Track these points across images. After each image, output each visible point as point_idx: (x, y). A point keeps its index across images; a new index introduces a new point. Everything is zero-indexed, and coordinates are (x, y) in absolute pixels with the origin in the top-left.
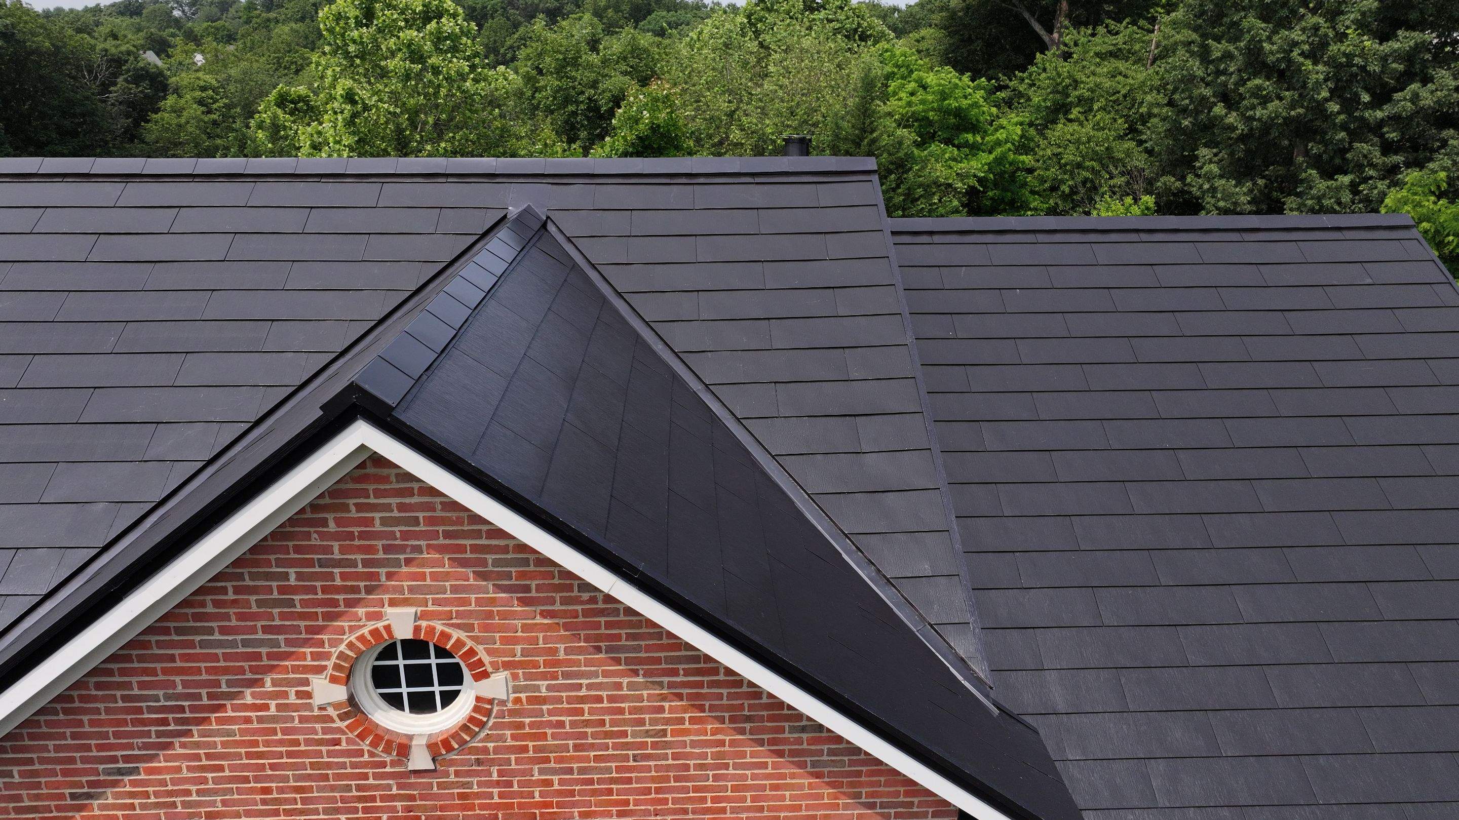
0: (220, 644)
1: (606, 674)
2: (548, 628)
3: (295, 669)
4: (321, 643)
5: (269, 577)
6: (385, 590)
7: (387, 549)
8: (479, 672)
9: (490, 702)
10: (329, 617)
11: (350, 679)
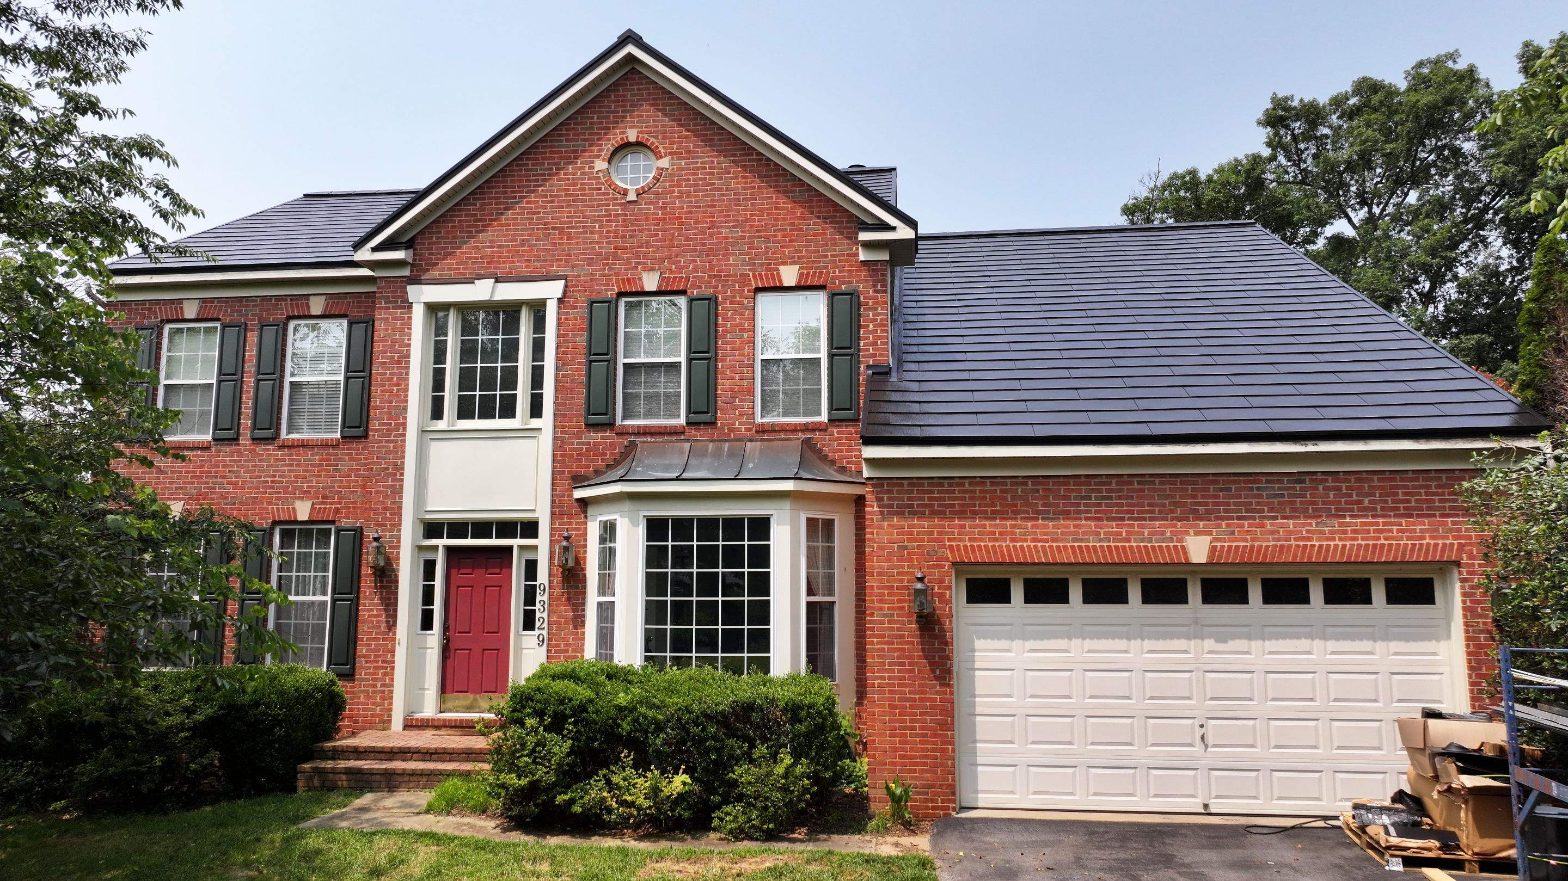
0: (564, 147)
1: (708, 157)
2: (687, 137)
3: (590, 157)
4: (601, 145)
5: (587, 118)
6: (628, 122)
7: (631, 106)
8: (659, 156)
9: (662, 169)
10: (606, 134)
11: (610, 161)
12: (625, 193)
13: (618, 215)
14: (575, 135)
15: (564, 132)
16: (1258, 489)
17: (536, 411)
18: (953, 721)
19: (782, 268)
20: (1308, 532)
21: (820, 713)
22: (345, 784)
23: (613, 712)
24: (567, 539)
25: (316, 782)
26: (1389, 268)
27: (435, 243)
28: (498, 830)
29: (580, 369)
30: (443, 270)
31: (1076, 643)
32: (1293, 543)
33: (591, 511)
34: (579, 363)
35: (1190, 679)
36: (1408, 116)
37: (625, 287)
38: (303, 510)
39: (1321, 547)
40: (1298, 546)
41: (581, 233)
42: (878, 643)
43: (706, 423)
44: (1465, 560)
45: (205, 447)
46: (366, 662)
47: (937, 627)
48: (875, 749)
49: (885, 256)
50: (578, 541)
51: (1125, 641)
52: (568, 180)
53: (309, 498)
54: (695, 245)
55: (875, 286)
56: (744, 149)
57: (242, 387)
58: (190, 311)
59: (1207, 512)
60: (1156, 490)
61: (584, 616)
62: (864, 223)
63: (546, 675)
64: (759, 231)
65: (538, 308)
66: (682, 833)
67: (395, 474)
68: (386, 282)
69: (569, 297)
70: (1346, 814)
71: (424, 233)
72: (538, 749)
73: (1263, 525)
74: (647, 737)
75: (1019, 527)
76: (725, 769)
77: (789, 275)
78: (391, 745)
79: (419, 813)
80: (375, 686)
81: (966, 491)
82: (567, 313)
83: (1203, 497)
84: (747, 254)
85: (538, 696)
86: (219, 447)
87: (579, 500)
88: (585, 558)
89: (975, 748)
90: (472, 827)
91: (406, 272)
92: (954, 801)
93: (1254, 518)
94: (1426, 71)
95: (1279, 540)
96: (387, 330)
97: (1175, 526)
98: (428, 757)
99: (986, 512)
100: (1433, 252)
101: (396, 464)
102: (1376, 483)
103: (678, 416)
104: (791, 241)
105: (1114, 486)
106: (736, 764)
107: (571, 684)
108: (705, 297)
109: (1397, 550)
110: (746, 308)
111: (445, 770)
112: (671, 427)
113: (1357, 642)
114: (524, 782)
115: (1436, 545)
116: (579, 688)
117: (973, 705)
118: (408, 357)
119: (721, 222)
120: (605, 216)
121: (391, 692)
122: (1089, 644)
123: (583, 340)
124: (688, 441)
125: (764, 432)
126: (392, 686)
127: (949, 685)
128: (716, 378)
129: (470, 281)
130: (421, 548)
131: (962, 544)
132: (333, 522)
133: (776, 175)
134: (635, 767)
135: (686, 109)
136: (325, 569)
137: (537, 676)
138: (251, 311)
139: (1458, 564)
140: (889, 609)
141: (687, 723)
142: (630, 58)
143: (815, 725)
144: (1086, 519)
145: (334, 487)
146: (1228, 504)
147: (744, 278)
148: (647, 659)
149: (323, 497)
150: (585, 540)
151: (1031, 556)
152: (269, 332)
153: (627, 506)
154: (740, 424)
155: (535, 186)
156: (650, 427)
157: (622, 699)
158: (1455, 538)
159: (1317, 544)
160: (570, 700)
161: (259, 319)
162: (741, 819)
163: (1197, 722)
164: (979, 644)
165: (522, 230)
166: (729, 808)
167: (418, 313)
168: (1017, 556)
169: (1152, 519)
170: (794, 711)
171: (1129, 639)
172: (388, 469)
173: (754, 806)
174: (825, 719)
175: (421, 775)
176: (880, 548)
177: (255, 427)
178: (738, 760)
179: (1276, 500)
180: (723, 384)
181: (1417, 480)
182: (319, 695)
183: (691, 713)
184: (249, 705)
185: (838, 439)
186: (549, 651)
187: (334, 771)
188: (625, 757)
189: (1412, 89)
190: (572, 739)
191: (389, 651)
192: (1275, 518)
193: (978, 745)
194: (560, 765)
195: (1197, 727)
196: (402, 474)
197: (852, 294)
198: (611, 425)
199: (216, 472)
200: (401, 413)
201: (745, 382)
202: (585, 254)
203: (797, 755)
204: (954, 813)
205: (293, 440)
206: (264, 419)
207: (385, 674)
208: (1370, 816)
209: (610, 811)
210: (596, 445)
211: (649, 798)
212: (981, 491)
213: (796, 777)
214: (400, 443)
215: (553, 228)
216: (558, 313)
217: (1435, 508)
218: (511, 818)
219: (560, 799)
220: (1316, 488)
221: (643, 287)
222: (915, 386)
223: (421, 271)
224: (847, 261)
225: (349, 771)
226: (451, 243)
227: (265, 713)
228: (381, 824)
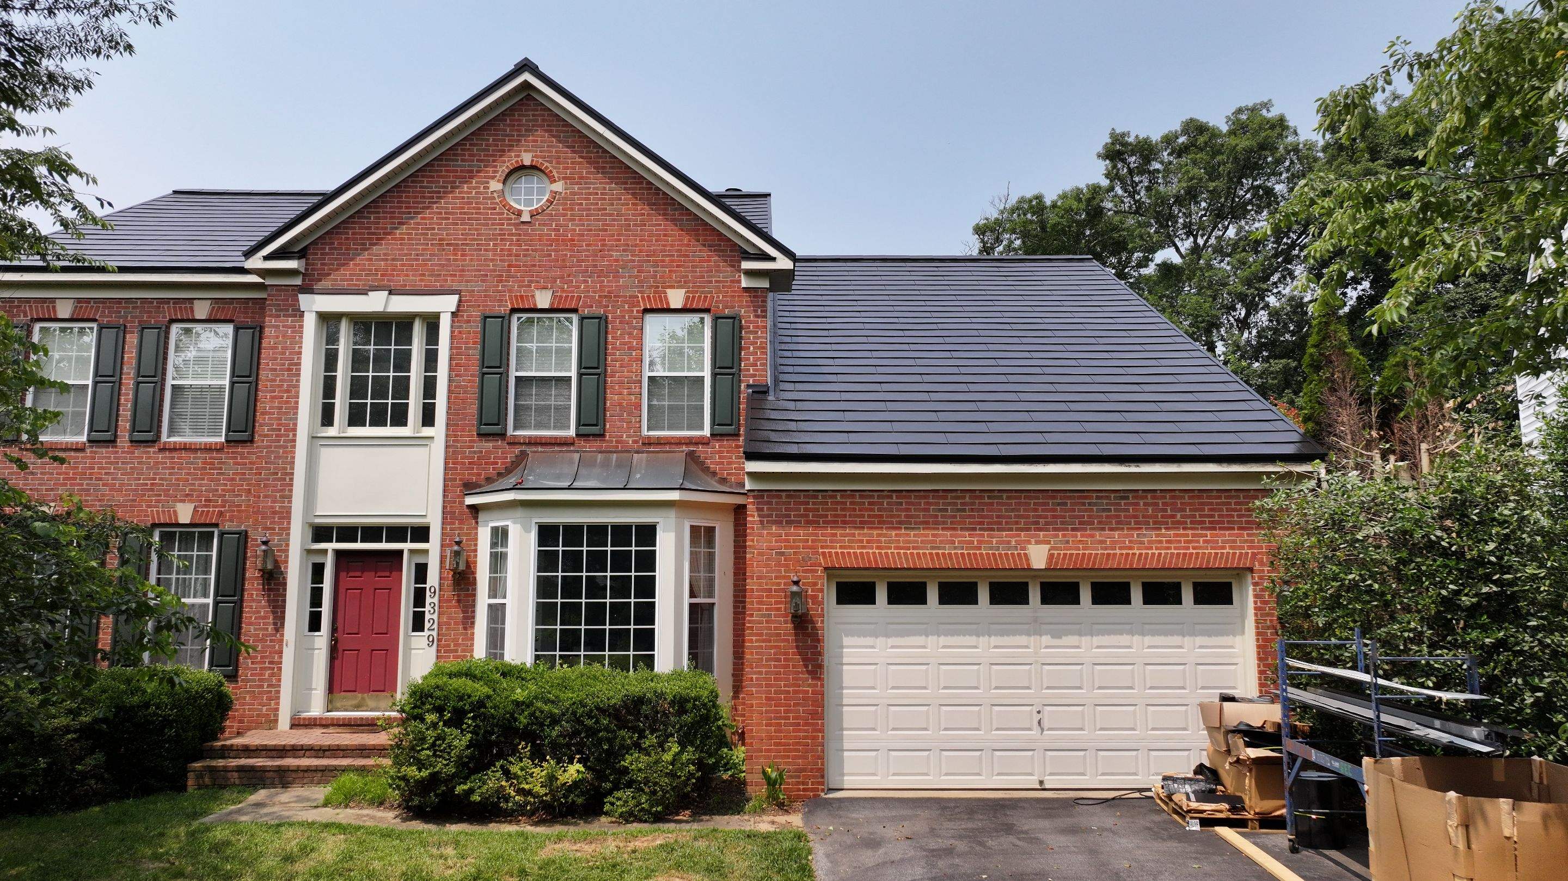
0: (459, 166)
1: (600, 183)
2: (580, 163)
3: (485, 177)
4: (496, 167)
5: (483, 140)
6: (523, 146)
7: (526, 130)
8: (553, 180)
9: (556, 193)
10: (501, 156)
11: (504, 183)
12: (519, 213)
13: (512, 235)
14: (470, 155)
15: (459, 152)
16: (1090, 504)
17: (428, 418)
18: (823, 710)
19: (668, 291)
20: (1130, 542)
21: (705, 705)
22: (237, 782)
23: (510, 707)
24: (458, 543)
25: (207, 780)
26: (1211, 296)
27: (327, 254)
28: (398, 820)
29: (473, 381)
30: (336, 280)
31: (932, 639)
32: (1118, 552)
33: (482, 517)
34: (472, 376)
35: (1030, 671)
36: (1228, 158)
37: (518, 304)
38: (185, 513)
39: (1141, 554)
40: (1122, 554)
41: (476, 250)
42: (757, 641)
43: (594, 435)
44: (1257, 567)
45: (79, 449)
46: (252, 663)
47: (810, 626)
48: (753, 737)
49: (765, 284)
50: (470, 545)
51: (974, 638)
52: (463, 198)
53: (191, 501)
54: (587, 266)
55: (756, 311)
56: (635, 178)
57: (120, 389)
58: (64, 310)
59: (1047, 523)
60: (1003, 504)
61: (473, 617)
62: (746, 252)
63: (442, 674)
64: (647, 256)
65: (432, 322)
66: (574, 818)
67: (285, 479)
68: (277, 290)
69: (462, 311)
70: (1156, 784)
71: (317, 244)
72: (438, 743)
73: (1092, 536)
74: (543, 730)
75: (885, 535)
76: (616, 758)
77: (676, 298)
78: (283, 743)
79: (316, 807)
80: (262, 686)
81: (837, 503)
82: (461, 327)
83: (1043, 510)
84: (636, 277)
85: (438, 693)
86: (94, 449)
87: (469, 507)
88: (475, 563)
89: (842, 735)
90: (373, 817)
91: (298, 281)
92: (823, 784)
93: (1085, 529)
94: (1244, 117)
95: (1106, 549)
96: (277, 337)
97: (1019, 536)
98: (321, 754)
99: (855, 522)
100: (1248, 283)
101: (286, 469)
102: (1187, 500)
103: (569, 427)
104: (678, 266)
105: (967, 500)
106: (627, 753)
107: (469, 682)
108: (595, 315)
109: (1203, 558)
110: (635, 328)
111: (340, 766)
112: (561, 438)
113: (1170, 638)
114: (425, 773)
115: (1234, 554)
116: (477, 686)
117: (841, 696)
118: (299, 364)
119: (612, 246)
120: (500, 235)
121: (278, 692)
122: (943, 640)
123: (476, 353)
124: (578, 452)
125: (650, 444)
126: (279, 686)
127: (820, 679)
128: (605, 393)
129: (365, 293)
130: (310, 552)
131: (833, 551)
132: (216, 525)
133: (665, 204)
134: (532, 758)
135: (580, 137)
136: (207, 571)
137: (434, 674)
138: (130, 313)
139: (1251, 570)
140: (767, 609)
141: (582, 716)
142: (526, 85)
143: (701, 716)
144: (943, 529)
145: (217, 490)
146: (1064, 517)
147: (633, 301)
148: (537, 657)
149: (206, 501)
150: (476, 545)
151: (895, 562)
152: (151, 335)
153: (520, 512)
154: (628, 436)
155: (429, 203)
156: (541, 437)
157: (520, 694)
158: (1250, 548)
159: (1138, 552)
160: (469, 696)
161: (139, 322)
162: (632, 803)
163: (1035, 709)
164: (847, 641)
165: (417, 244)
166: (619, 794)
167: (310, 322)
168: (882, 562)
169: (999, 530)
170: (681, 703)
171: (978, 636)
172: (277, 474)
173: (643, 790)
174: (709, 711)
175: (315, 771)
176: (759, 554)
177: (133, 429)
178: (628, 749)
179: (1104, 514)
180: (612, 398)
181: (1220, 497)
182: (209, 696)
183: (585, 706)
184: (138, 706)
185: (720, 452)
186: (438, 651)
187: (226, 769)
188: (523, 748)
189: (1232, 133)
190: (471, 732)
191: (276, 652)
192: (1103, 529)
193: (845, 732)
194: (460, 757)
195: (1035, 713)
196: (292, 479)
197: (734, 318)
198: (502, 435)
199: (91, 474)
200: (291, 419)
201: (633, 397)
202: (480, 270)
203: (681, 743)
204: (822, 794)
205: (175, 443)
206: (144, 421)
207: (272, 675)
208: (1176, 785)
209: (507, 799)
210: (488, 452)
211: (545, 786)
212: (851, 503)
213: (682, 764)
214: (289, 449)
215: (447, 244)
216: (452, 327)
217: (1233, 523)
218: (408, 808)
219: (459, 789)
220: (1138, 504)
221: (535, 305)
222: (791, 405)
223: (313, 280)
224: (730, 287)
225: (240, 769)
226: (344, 254)
227: (155, 714)
228: (280, 817)
